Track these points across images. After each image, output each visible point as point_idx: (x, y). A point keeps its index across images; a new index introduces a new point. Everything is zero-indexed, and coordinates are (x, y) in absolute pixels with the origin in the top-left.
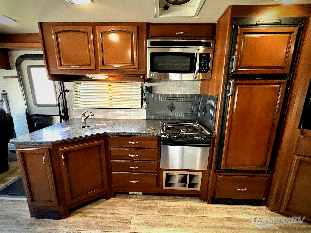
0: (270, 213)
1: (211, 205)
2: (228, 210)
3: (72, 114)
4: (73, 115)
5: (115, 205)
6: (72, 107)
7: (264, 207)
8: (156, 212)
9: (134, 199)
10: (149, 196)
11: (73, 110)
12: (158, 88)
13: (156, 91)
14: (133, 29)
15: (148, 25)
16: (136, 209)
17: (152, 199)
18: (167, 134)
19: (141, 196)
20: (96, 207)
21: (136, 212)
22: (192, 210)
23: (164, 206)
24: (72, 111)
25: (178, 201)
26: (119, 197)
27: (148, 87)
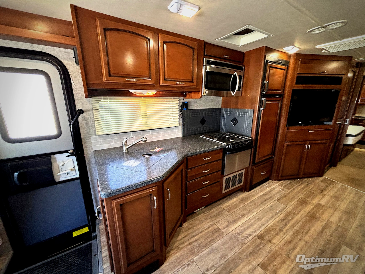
0: (275, 182)
1: (249, 192)
2: (259, 190)
3: (90, 145)
4: (92, 146)
5: (195, 226)
6: (89, 136)
7: (270, 181)
8: (227, 213)
9: (203, 214)
10: (210, 206)
11: (92, 139)
12: (192, 103)
13: (191, 106)
14: (195, 46)
15: (205, 43)
16: (213, 219)
17: (215, 207)
18: (229, 145)
19: (205, 209)
20: (180, 237)
21: (215, 221)
22: (244, 200)
23: (227, 207)
24: (89, 141)
25: (231, 199)
26: (189, 219)
27: (185, 102)
